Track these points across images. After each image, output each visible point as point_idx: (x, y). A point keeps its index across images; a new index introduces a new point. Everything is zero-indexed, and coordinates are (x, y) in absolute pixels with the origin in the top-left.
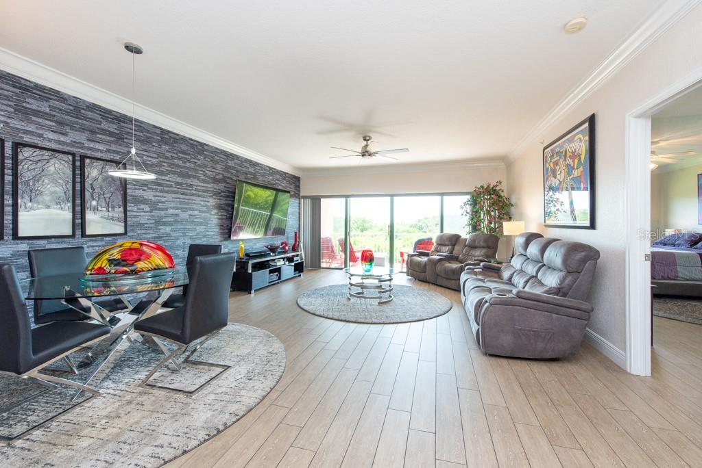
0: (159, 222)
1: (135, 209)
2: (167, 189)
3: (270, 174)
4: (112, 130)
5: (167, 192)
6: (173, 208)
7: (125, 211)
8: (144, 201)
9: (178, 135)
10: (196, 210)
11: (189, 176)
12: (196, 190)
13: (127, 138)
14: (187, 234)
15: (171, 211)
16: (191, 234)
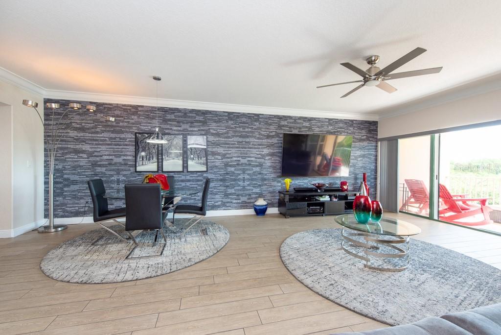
1: (213, 158)
3: (330, 124)
5: (232, 148)
7: (207, 159)
11: (248, 137)
12: (253, 144)
15: (235, 159)
16: (249, 172)
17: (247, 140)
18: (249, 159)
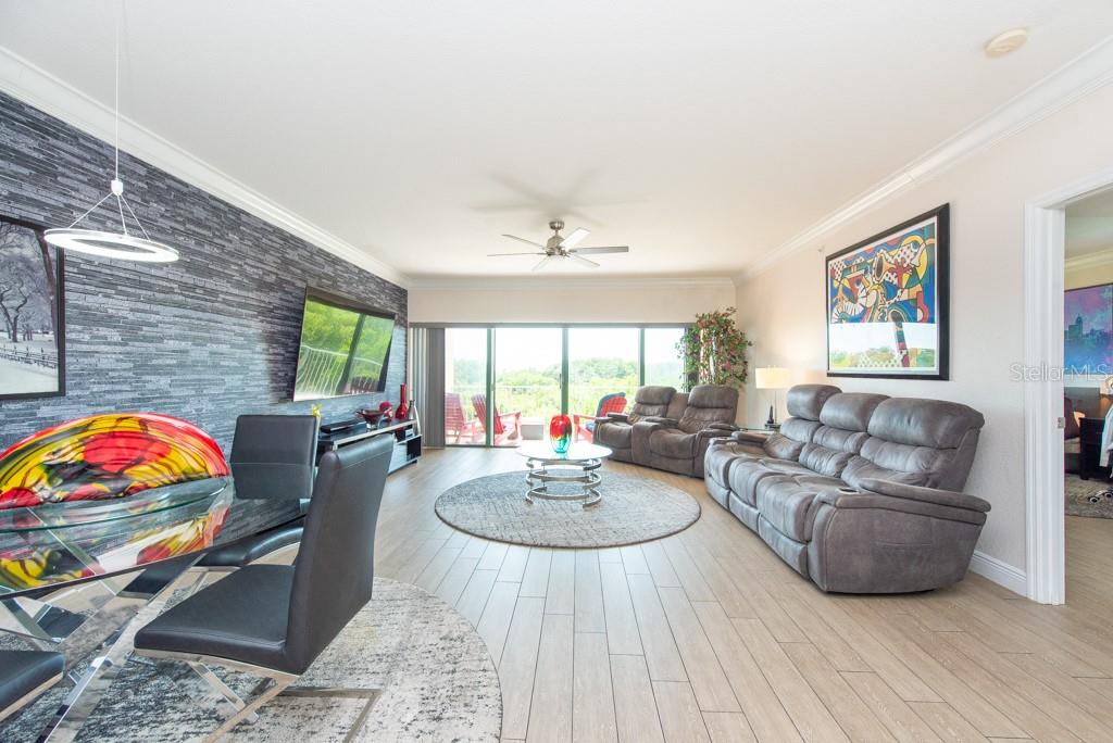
0: (143, 367)
1: (87, 337)
2: (160, 296)
4: (26, 150)
5: (162, 303)
6: (176, 338)
7: (61, 341)
8: (109, 321)
9: (186, 185)
10: (225, 342)
11: (210, 274)
12: (225, 302)
13: (63, 175)
14: (205, 392)
15: (171, 344)
16: (214, 390)
17: (210, 283)
18: (214, 347)
